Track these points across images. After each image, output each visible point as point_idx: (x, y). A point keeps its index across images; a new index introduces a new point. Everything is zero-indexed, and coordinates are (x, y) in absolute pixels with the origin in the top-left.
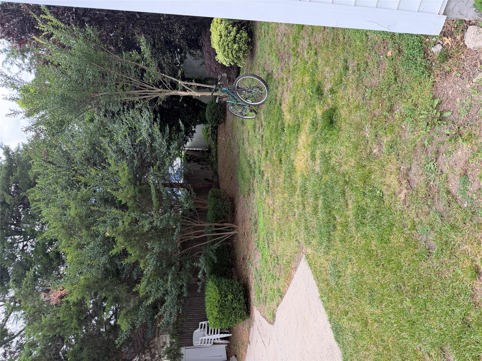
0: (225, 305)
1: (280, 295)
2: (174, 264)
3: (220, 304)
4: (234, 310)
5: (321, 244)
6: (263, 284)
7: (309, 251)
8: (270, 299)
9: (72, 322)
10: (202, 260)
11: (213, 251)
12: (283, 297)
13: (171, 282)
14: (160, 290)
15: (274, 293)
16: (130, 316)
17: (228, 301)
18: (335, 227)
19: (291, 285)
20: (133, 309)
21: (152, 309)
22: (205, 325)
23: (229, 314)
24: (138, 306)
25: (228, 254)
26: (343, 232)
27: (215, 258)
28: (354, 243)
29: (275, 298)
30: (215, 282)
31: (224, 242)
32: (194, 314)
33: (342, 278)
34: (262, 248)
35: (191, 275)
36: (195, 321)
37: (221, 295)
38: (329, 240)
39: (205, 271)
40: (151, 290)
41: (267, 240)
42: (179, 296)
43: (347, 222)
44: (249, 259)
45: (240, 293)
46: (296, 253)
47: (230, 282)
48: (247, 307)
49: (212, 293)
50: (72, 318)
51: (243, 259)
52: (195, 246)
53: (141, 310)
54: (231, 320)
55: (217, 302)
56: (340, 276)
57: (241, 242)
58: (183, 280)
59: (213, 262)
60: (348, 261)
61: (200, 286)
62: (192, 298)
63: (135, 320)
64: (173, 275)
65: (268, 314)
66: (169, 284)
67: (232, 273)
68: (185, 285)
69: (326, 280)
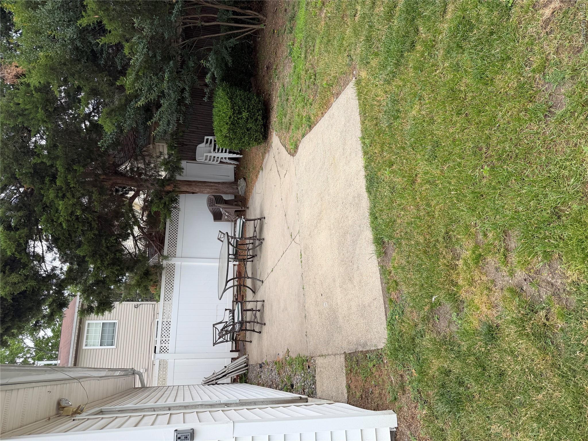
0: (238, 124)
1: (308, 125)
2: (172, 58)
3: (232, 121)
4: (248, 130)
5: (384, 67)
6: (289, 106)
7: (363, 74)
8: (295, 127)
9: (37, 112)
10: (212, 59)
11: (227, 49)
12: (312, 128)
13: (168, 82)
14: (154, 90)
15: (301, 121)
16: (115, 116)
17: (241, 119)
18: (413, 44)
19: (326, 116)
20: (119, 108)
21: (144, 112)
22: (211, 140)
23: (242, 134)
24: (125, 105)
25: (248, 57)
26: (422, 55)
27: (229, 60)
28: (435, 75)
29: (302, 126)
30: (228, 92)
31: (244, 38)
32: (198, 126)
33: (399, 121)
34: (296, 57)
35: (195, 77)
36: (200, 134)
37: (234, 110)
38: (397, 64)
39: (215, 74)
40: (142, 88)
41: (306, 47)
42: (180, 102)
43: (434, 41)
44: (276, 69)
45: (258, 112)
46: (344, 74)
47: (247, 95)
48: (265, 130)
49: (223, 106)
50: (37, 108)
51: (268, 68)
52: (202, 37)
53: (129, 112)
54: (244, 142)
55: (228, 118)
56: (398, 117)
57: (268, 44)
58: (185, 82)
59: (226, 65)
60: (417, 99)
61: (207, 94)
62: (197, 105)
63: (122, 122)
64: (171, 72)
65: (289, 143)
66: (165, 84)
67: (251, 84)
68: (187, 88)
69: (377, 118)
